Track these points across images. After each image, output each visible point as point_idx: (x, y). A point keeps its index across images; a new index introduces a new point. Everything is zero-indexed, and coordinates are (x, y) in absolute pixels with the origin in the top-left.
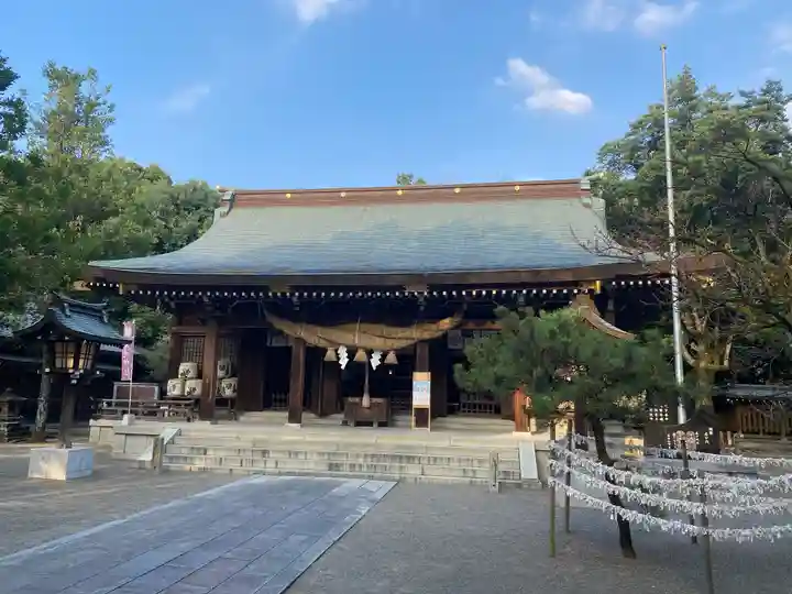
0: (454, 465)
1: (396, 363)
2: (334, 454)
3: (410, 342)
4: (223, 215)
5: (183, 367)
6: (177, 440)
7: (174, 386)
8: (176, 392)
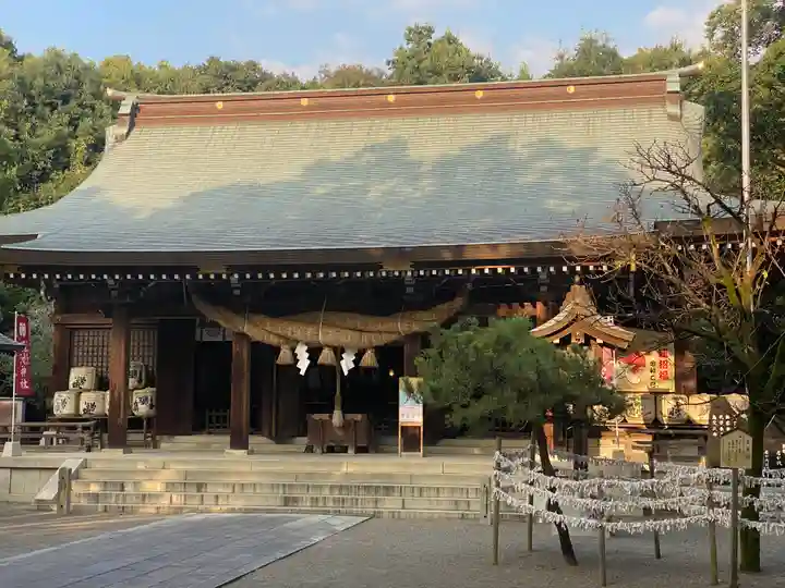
0: (444, 496)
1: (376, 365)
2: (291, 486)
3: (394, 337)
4: (120, 139)
5: (75, 374)
6: (84, 473)
7: (64, 402)
8: (68, 410)
